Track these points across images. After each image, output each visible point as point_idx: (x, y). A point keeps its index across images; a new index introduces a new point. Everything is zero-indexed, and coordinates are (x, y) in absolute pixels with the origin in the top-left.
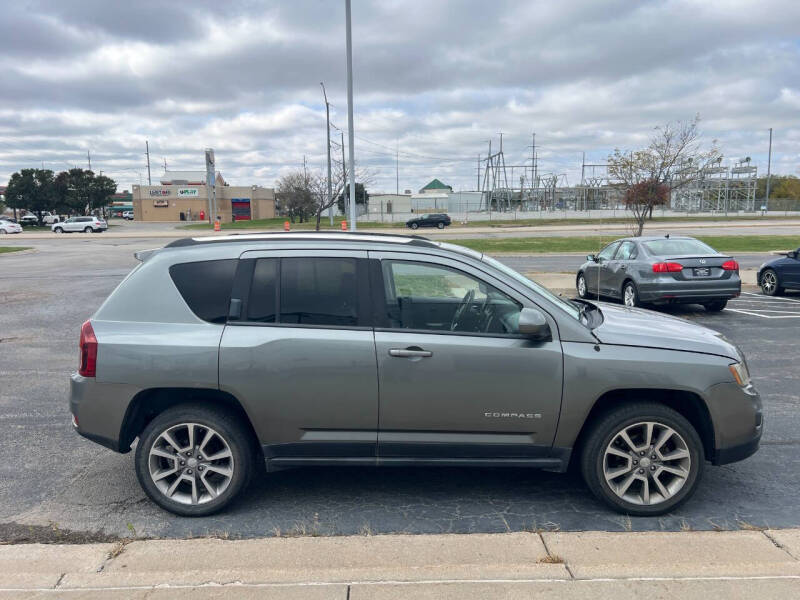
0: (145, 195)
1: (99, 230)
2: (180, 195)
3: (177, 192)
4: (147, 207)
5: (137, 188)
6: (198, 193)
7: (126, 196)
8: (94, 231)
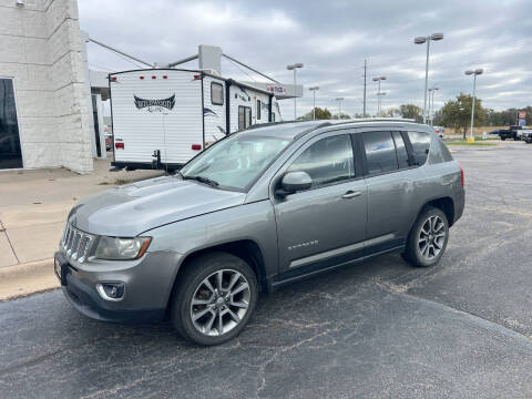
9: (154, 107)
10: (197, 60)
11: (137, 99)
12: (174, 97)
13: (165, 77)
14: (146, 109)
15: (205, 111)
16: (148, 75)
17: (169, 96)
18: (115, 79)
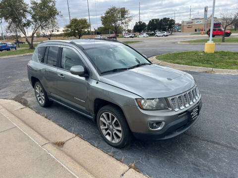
0: (185, 24)
1: (167, 36)
2: (196, 23)
3: (195, 22)
4: (185, 28)
5: (183, 22)
6: (202, 22)
7: (179, 25)
8: (165, 36)
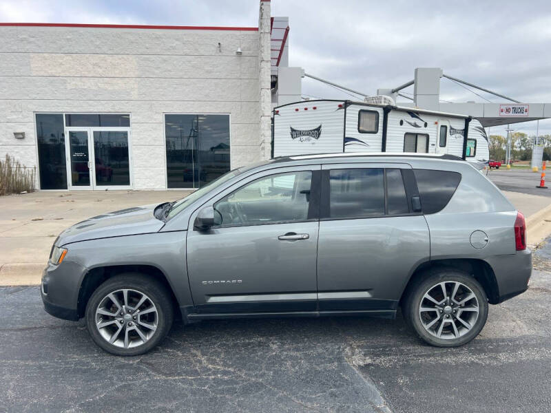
9: (304, 137)
10: (413, 85)
11: (293, 130)
12: (320, 127)
13: (315, 108)
14: (298, 139)
15: (346, 140)
16: (301, 106)
17: (316, 126)
18: (278, 112)
